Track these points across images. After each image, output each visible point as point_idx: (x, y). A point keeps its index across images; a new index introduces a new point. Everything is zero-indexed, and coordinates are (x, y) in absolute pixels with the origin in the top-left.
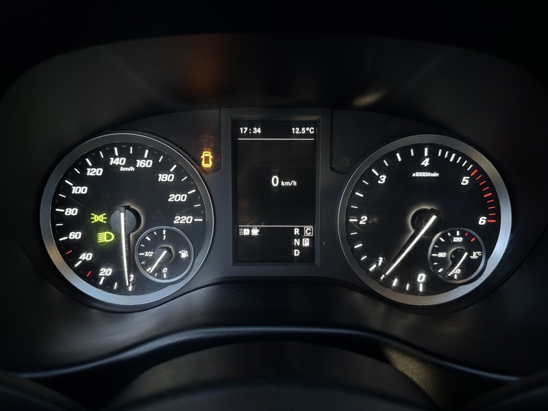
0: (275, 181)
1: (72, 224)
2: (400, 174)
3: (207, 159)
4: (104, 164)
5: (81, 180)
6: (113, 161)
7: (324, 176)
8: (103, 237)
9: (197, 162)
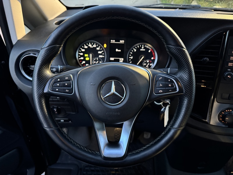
0: (117, 50)
1: (81, 56)
2: (138, 49)
3: (105, 46)
4: (88, 46)
5: (83, 48)
6: (89, 45)
7: (125, 49)
8: (87, 59)
9: (103, 46)
